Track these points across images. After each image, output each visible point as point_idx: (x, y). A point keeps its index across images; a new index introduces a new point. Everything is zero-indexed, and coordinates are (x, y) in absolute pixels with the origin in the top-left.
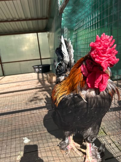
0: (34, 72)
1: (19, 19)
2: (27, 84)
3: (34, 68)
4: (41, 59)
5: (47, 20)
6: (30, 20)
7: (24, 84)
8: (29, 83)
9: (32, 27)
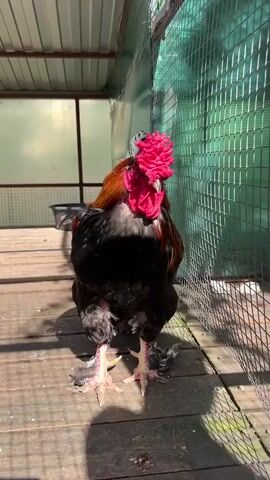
0: (55, 227)
1: (21, 49)
2: (24, 261)
3: (56, 212)
4: (81, 185)
5: (114, 60)
6: (57, 54)
7: (15, 261)
8: (30, 261)
9: (61, 78)
